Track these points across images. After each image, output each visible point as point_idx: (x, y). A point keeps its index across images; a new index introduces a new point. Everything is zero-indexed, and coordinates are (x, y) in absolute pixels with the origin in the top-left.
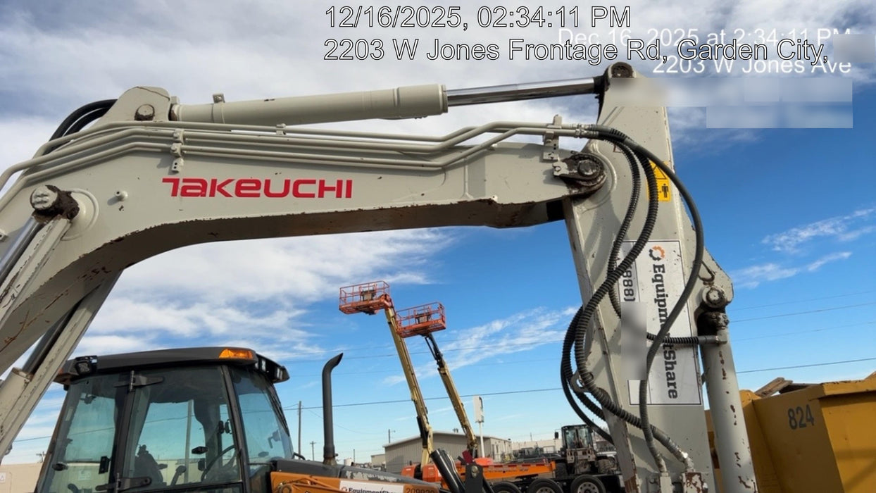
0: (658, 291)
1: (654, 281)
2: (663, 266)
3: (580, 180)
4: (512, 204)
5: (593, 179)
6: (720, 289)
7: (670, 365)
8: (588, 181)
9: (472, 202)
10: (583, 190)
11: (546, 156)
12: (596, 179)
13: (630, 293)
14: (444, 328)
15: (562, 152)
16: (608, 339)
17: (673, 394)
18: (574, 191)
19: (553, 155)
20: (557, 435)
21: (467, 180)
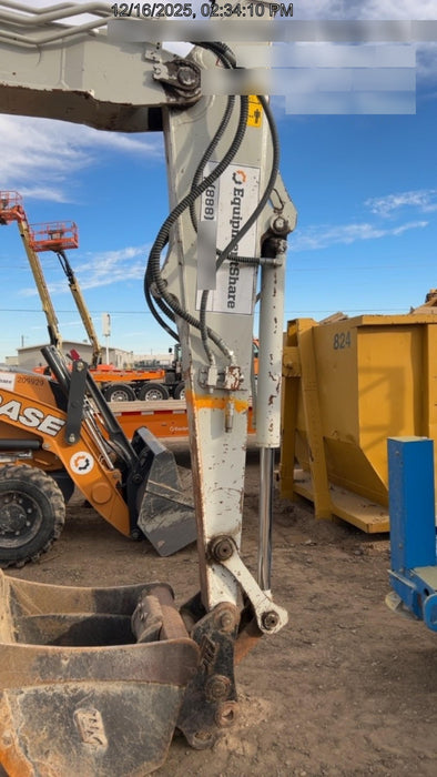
0: (235, 213)
1: (232, 203)
2: (242, 190)
3: (178, 88)
4: (109, 103)
5: (191, 89)
6: (286, 219)
7: (233, 281)
8: (186, 91)
9: (68, 92)
10: (181, 101)
11: (148, 56)
12: (194, 90)
13: (210, 211)
14: (76, 247)
15: (165, 53)
16: (185, 252)
17: (231, 304)
18: (172, 100)
19: (155, 55)
20: (170, 350)
21: (64, 65)
